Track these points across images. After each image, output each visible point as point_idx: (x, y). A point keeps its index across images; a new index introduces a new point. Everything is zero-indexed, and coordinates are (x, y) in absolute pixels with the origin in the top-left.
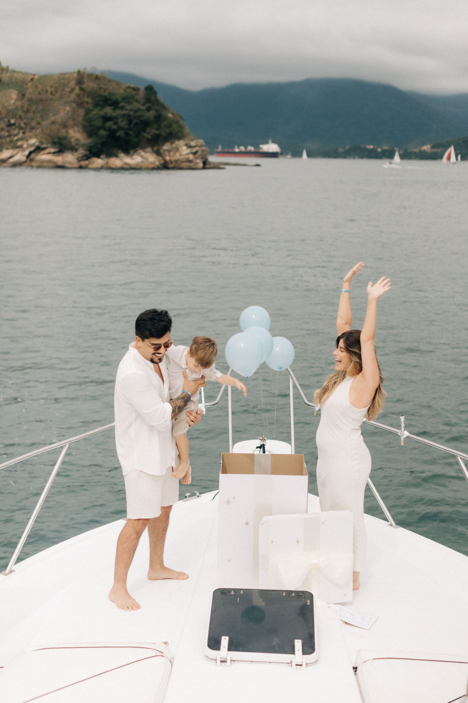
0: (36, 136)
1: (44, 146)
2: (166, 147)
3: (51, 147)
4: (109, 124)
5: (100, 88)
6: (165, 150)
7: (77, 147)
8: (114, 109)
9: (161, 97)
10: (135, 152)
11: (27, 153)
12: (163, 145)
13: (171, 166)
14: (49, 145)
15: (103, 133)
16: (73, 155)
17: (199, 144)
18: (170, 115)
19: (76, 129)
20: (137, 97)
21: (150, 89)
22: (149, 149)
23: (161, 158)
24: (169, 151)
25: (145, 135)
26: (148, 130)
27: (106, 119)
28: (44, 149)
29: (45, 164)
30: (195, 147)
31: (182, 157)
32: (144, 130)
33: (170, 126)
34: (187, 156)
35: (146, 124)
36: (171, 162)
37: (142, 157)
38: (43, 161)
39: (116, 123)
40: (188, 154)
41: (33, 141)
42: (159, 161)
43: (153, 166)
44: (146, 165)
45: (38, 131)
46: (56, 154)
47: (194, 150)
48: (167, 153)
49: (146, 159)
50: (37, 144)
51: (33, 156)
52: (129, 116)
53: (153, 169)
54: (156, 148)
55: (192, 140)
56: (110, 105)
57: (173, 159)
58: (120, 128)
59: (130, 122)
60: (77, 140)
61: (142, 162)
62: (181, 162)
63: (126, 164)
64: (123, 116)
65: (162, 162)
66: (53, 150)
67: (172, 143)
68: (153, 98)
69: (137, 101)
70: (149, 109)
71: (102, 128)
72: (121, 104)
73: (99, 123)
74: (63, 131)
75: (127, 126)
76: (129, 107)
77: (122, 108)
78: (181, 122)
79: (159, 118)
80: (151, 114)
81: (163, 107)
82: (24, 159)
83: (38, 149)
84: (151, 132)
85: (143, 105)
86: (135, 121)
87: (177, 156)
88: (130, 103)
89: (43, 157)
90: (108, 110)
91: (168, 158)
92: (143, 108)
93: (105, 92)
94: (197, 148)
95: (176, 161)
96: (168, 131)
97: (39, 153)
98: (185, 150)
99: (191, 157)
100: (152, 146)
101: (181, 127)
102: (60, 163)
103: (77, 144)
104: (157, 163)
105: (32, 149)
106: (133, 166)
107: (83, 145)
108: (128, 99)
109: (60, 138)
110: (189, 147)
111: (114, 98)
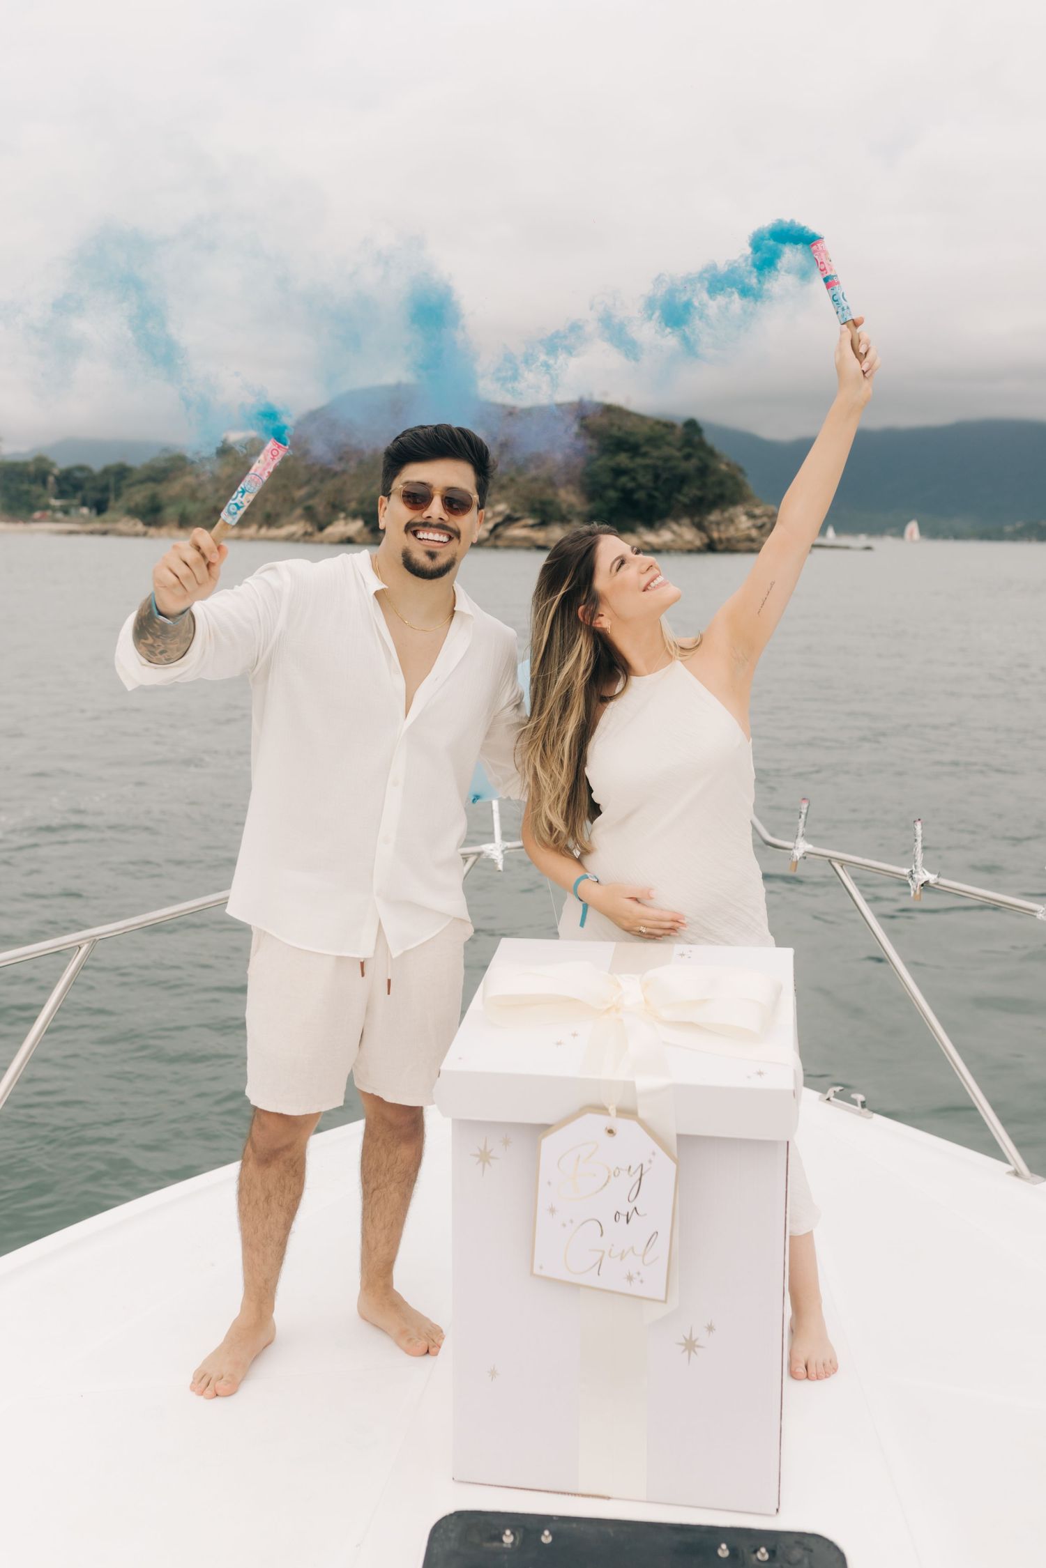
0: (507, 500)
1: (518, 515)
2: (714, 516)
3: (529, 517)
4: (624, 480)
5: (612, 425)
6: (711, 523)
7: (569, 517)
8: (632, 458)
9: (709, 439)
10: (663, 525)
11: (490, 525)
12: (709, 513)
13: (720, 547)
14: (527, 514)
15: (612, 494)
16: (563, 529)
17: (770, 513)
18: (723, 467)
19: (570, 488)
20: (670, 438)
21: (692, 426)
22: (686, 521)
23: (703, 535)
24: (718, 524)
25: (681, 498)
26: (686, 489)
27: (618, 472)
28: (518, 519)
29: (517, 543)
30: (760, 517)
31: (740, 534)
32: (679, 491)
33: (721, 483)
34: (747, 532)
35: (683, 480)
36: (720, 540)
37: (674, 532)
38: (515, 539)
39: (634, 479)
40: (749, 528)
41: (502, 507)
42: (701, 539)
43: (689, 546)
44: (680, 543)
45: (511, 492)
46: (536, 528)
47: (759, 522)
48: (714, 527)
49: (680, 536)
50: (508, 512)
51: (500, 529)
52: (655, 467)
53: (690, 551)
54: (697, 519)
55: (757, 506)
56: (626, 450)
57: (724, 536)
58: (640, 487)
59: (657, 477)
60: (571, 506)
61: (673, 541)
62: (738, 541)
63: (646, 543)
64: (646, 467)
65: (706, 540)
66: (530, 521)
67: (723, 511)
68: (696, 439)
69: (669, 444)
70: (688, 457)
71: (612, 486)
72: (644, 449)
73: (606, 478)
74: (549, 491)
75: (651, 484)
76: (655, 453)
77: (645, 455)
78: (740, 477)
79: (703, 471)
80: (691, 465)
81: (711, 452)
82: (485, 535)
83: (509, 520)
84: (690, 492)
85: (679, 450)
86: (665, 476)
87: (731, 532)
88: (658, 447)
89: (516, 532)
90: (623, 459)
91: (715, 535)
92: (677, 454)
93: (620, 428)
94: (765, 519)
95: (728, 540)
96: (717, 491)
97: (509, 525)
98: (744, 523)
99: (754, 533)
100: (691, 516)
101: (739, 485)
102: (541, 542)
103: (570, 513)
104: (698, 543)
105: (499, 519)
106: (656, 547)
107: (579, 514)
108: (653, 441)
109: (543, 503)
110: (751, 516)
111: (632, 440)
